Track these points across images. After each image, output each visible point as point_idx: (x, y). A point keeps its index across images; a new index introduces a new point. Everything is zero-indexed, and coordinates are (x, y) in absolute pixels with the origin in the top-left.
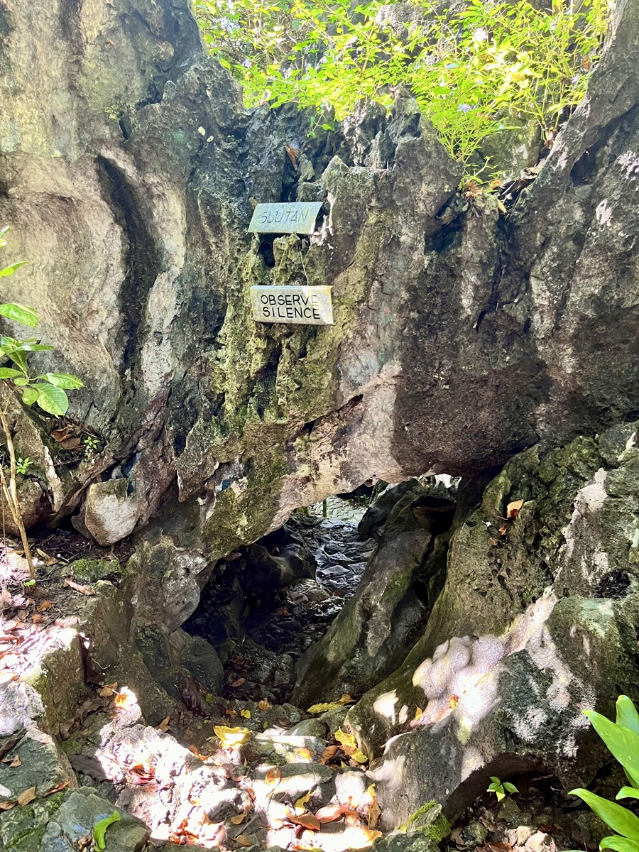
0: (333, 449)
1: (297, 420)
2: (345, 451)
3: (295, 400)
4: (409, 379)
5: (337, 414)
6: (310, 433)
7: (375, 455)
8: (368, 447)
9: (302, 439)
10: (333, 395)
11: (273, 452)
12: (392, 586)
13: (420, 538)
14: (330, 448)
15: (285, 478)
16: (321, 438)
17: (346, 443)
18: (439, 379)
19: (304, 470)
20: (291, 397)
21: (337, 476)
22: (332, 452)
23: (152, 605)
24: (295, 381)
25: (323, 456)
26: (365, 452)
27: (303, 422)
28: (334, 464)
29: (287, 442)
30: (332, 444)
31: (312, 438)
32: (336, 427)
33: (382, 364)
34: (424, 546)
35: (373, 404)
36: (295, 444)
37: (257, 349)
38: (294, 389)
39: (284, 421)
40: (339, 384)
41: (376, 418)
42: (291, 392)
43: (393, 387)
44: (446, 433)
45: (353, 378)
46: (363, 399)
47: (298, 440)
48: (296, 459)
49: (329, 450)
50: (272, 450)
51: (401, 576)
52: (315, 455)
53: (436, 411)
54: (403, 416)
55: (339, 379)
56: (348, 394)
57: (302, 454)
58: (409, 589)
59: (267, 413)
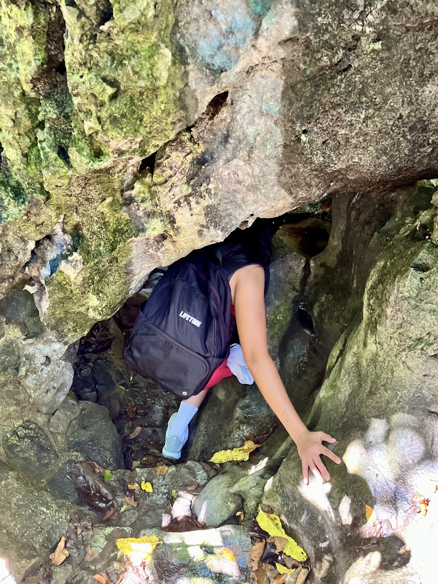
0: (190, 190)
1: (127, 156)
2: (208, 191)
3: (114, 121)
4: (307, 44)
5: (188, 135)
6: (152, 172)
7: (253, 188)
8: (241, 178)
9: (143, 183)
10: (180, 99)
11: (106, 210)
12: (275, 322)
13: (293, 264)
14: (186, 190)
15: (131, 242)
16: (171, 177)
17: (208, 177)
18: (363, 32)
19: (155, 227)
20: (104, 114)
21: (203, 226)
22: (190, 195)
23: (17, 404)
24: (104, 79)
25: (178, 202)
26: (238, 186)
27: (137, 159)
28: (195, 211)
29: (122, 191)
30: (188, 182)
31: (156, 179)
32: (190, 157)
33: (258, 19)
34: (299, 271)
35: (245, 106)
36: (134, 193)
37: (19, 30)
38: (106, 98)
39: (105, 163)
40: (186, 73)
41: (250, 131)
42: (102, 104)
43: (278, 67)
44: (367, 134)
45: (208, 60)
46: (229, 99)
47: (138, 186)
48: (140, 213)
49: (186, 193)
50: (104, 208)
51: (282, 309)
52: (166, 204)
53: (354, 98)
54: (298, 117)
55: (184, 63)
56: (204, 93)
57: (148, 206)
58: (292, 322)
59: (73, 153)
